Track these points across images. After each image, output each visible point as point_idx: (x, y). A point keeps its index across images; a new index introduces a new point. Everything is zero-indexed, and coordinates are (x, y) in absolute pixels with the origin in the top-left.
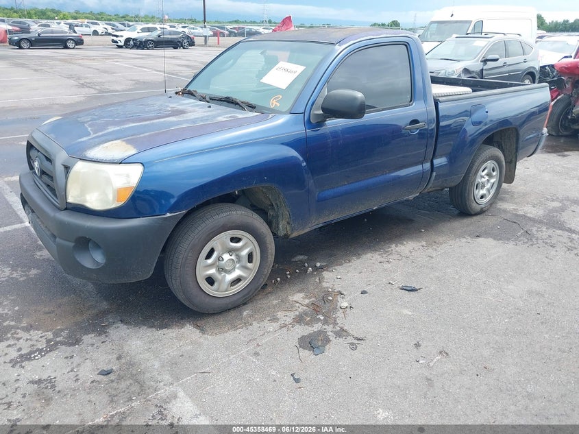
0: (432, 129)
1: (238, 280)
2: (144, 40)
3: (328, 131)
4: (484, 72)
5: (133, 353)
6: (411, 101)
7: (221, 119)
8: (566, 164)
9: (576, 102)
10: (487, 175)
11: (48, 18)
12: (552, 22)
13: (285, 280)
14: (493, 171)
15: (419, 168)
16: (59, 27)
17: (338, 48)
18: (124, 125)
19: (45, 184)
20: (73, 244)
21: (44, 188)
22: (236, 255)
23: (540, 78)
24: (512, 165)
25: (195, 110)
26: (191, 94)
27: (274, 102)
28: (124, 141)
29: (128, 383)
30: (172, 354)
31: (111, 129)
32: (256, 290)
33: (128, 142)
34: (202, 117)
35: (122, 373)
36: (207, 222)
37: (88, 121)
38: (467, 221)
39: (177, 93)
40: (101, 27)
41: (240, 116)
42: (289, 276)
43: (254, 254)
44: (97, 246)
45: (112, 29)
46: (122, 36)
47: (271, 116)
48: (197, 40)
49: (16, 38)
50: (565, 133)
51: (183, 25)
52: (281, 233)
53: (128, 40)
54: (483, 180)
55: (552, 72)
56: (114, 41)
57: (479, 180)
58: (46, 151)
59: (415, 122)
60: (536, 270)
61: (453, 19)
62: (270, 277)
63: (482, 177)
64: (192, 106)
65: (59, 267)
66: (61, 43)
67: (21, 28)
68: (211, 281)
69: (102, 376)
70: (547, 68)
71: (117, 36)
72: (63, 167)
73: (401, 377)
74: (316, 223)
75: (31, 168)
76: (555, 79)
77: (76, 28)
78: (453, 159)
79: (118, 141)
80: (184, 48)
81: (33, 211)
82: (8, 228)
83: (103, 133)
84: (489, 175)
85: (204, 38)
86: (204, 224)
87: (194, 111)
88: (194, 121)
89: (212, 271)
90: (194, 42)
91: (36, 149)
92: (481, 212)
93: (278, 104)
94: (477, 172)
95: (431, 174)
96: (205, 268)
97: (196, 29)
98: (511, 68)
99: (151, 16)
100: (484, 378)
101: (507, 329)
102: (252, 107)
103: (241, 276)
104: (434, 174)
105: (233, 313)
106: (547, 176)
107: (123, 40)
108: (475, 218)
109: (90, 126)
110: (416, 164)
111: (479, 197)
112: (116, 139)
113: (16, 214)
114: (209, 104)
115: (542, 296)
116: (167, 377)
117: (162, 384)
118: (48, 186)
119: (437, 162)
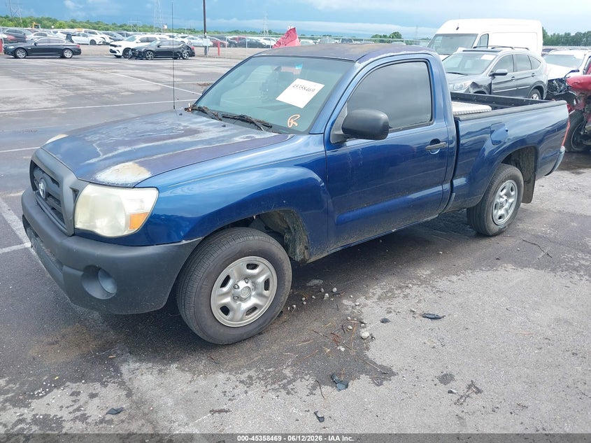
0: (453, 148)
1: (254, 309)
2: (143, 50)
3: (348, 151)
4: (493, 87)
5: (145, 389)
6: (431, 120)
7: (238, 139)
8: (580, 182)
9: (588, 118)
10: (506, 195)
11: (44, 27)
12: (554, 34)
13: (301, 307)
14: (512, 190)
15: (439, 188)
16: (57, 37)
17: (358, 66)
18: (135, 145)
19: (50, 206)
20: (81, 273)
21: (49, 211)
22: (252, 282)
23: (548, 92)
24: (531, 185)
25: (210, 130)
26: (202, 111)
27: (292, 122)
28: (136, 163)
29: (140, 423)
30: (185, 390)
31: (122, 150)
32: (272, 318)
33: (142, 164)
34: (217, 138)
35: (133, 412)
36: (223, 248)
37: (97, 141)
38: (485, 242)
39: (186, 109)
40: (98, 37)
41: (257, 137)
42: (305, 303)
43: (271, 281)
44: (107, 275)
45: (110, 38)
46: (120, 46)
47: (289, 136)
48: (196, 50)
49: (12, 47)
50: (576, 149)
51: (182, 35)
52: (298, 258)
53: (126, 50)
54: (502, 200)
55: (560, 86)
56: (112, 51)
57: (498, 200)
58: (53, 173)
59: (436, 141)
60: (562, 296)
61: (459, 32)
62: (287, 305)
63: (501, 197)
64: (206, 125)
65: (63, 294)
66: (58, 52)
67: (17, 37)
68: (225, 310)
69: (112, 416)
70: (554, 82)
71: (115, 46)
72: (71, 191)
73: (430, 415)
74: (334, 247)
75: (35, 188)
76: (563, 93)
77: (73, 38)
78: (472, 179)
79: (130, 163)
80: (184, 59)
81: (37, 236)
82: (6, 250)
83: (114, 154)
84: (508, 195)
85: (204, 48)
86: (220, 251)
87: (208, 131)
88: (210, 141)
89: (227, 300)
90: (194, 53)
91: (40, 169)
92: (500, 233)
93: (296, 125)
94: (495, 192)
95: (451, 195)
96: (220, 297)
97: (196, 39)
98: (520, 82)
99: (149, 26)
100: (518, 417)
101: (537, 361)
102: (268, 127)
103: (258, 305)
104: (454, 194)
105: (248, 345)
106: (563, 195)
107: (121, 50)
108: (493, 239)
109: (99, 145)
110: (436, 184)
111: (497, 217)
112: (127, 161)
113: (15, 234)
114: (223, 123)
115: (571, 324)
116: (182, 417)
117: (176, 424)
118: (53, 209)
119: (457, 182)
